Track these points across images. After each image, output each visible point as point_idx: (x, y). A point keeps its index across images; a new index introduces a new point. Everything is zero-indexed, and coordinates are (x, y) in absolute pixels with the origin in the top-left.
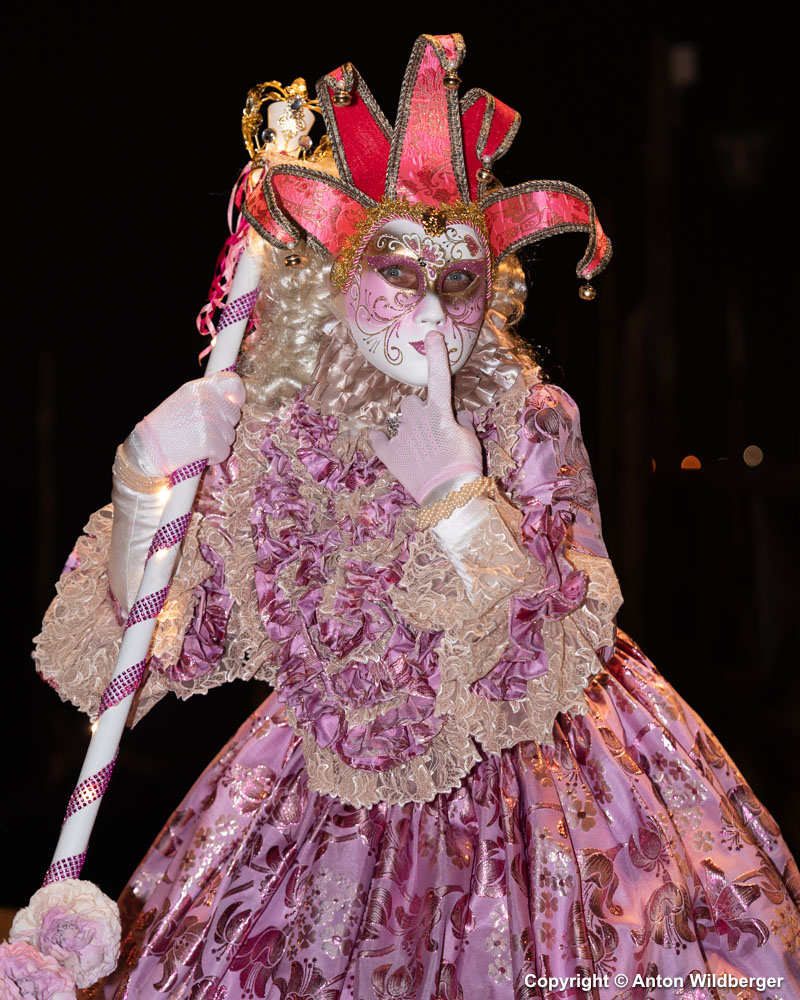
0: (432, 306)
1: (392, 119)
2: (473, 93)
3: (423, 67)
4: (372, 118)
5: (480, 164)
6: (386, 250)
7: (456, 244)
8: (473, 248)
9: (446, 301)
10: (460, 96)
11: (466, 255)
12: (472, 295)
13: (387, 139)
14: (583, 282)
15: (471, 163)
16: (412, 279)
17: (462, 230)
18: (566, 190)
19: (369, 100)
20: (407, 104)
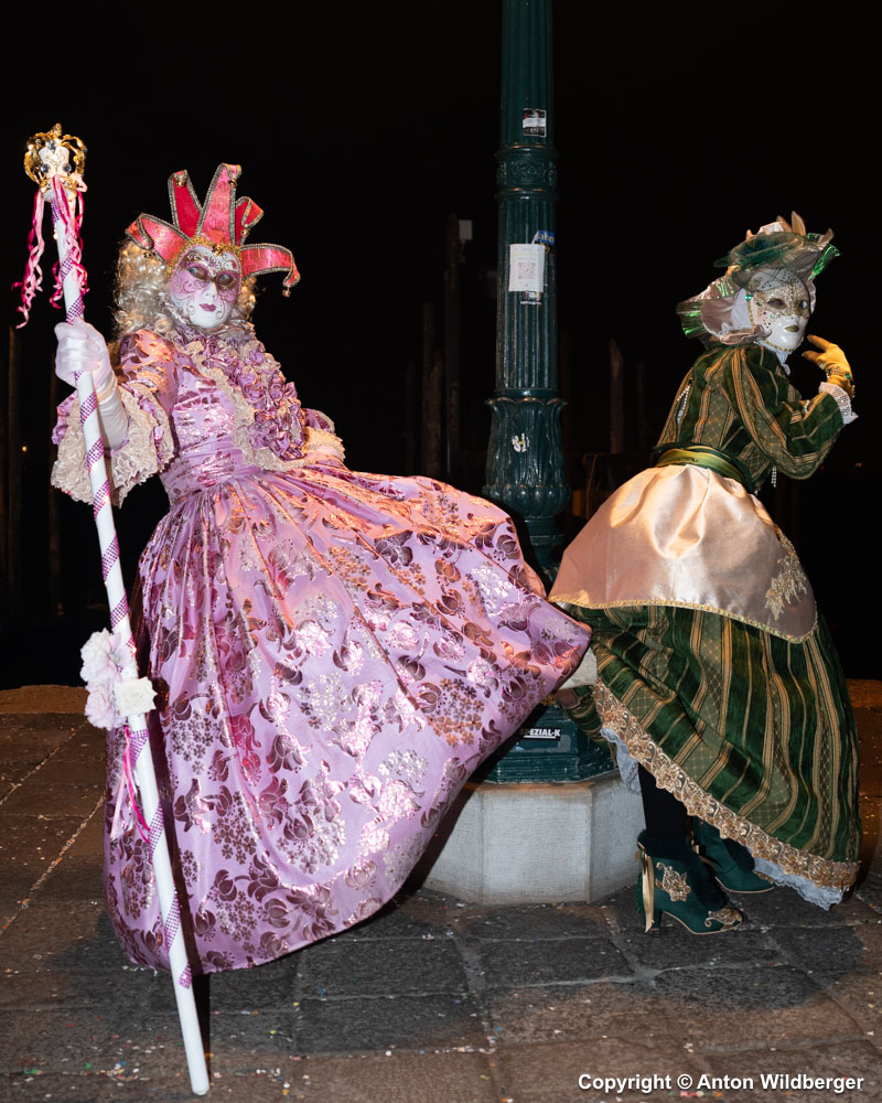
0: (212, 287)
1: (202, 203)
2: (242, 199)
3: (220, 180)
4: (193, 202)
5: (243, 228)
6: (193, 260)
7: (226, 262)
8: (234, 265)
9: (219, 288)
10: (237, 199)
11: (231, 268)
12: (230, 288)
13: (199, 213)
14: (286, 288)
15: (239, 228)
16: (202, 273)
17: (230, 257)
18: (281, 250)
19: (191, 189)
20: (212, 196)
